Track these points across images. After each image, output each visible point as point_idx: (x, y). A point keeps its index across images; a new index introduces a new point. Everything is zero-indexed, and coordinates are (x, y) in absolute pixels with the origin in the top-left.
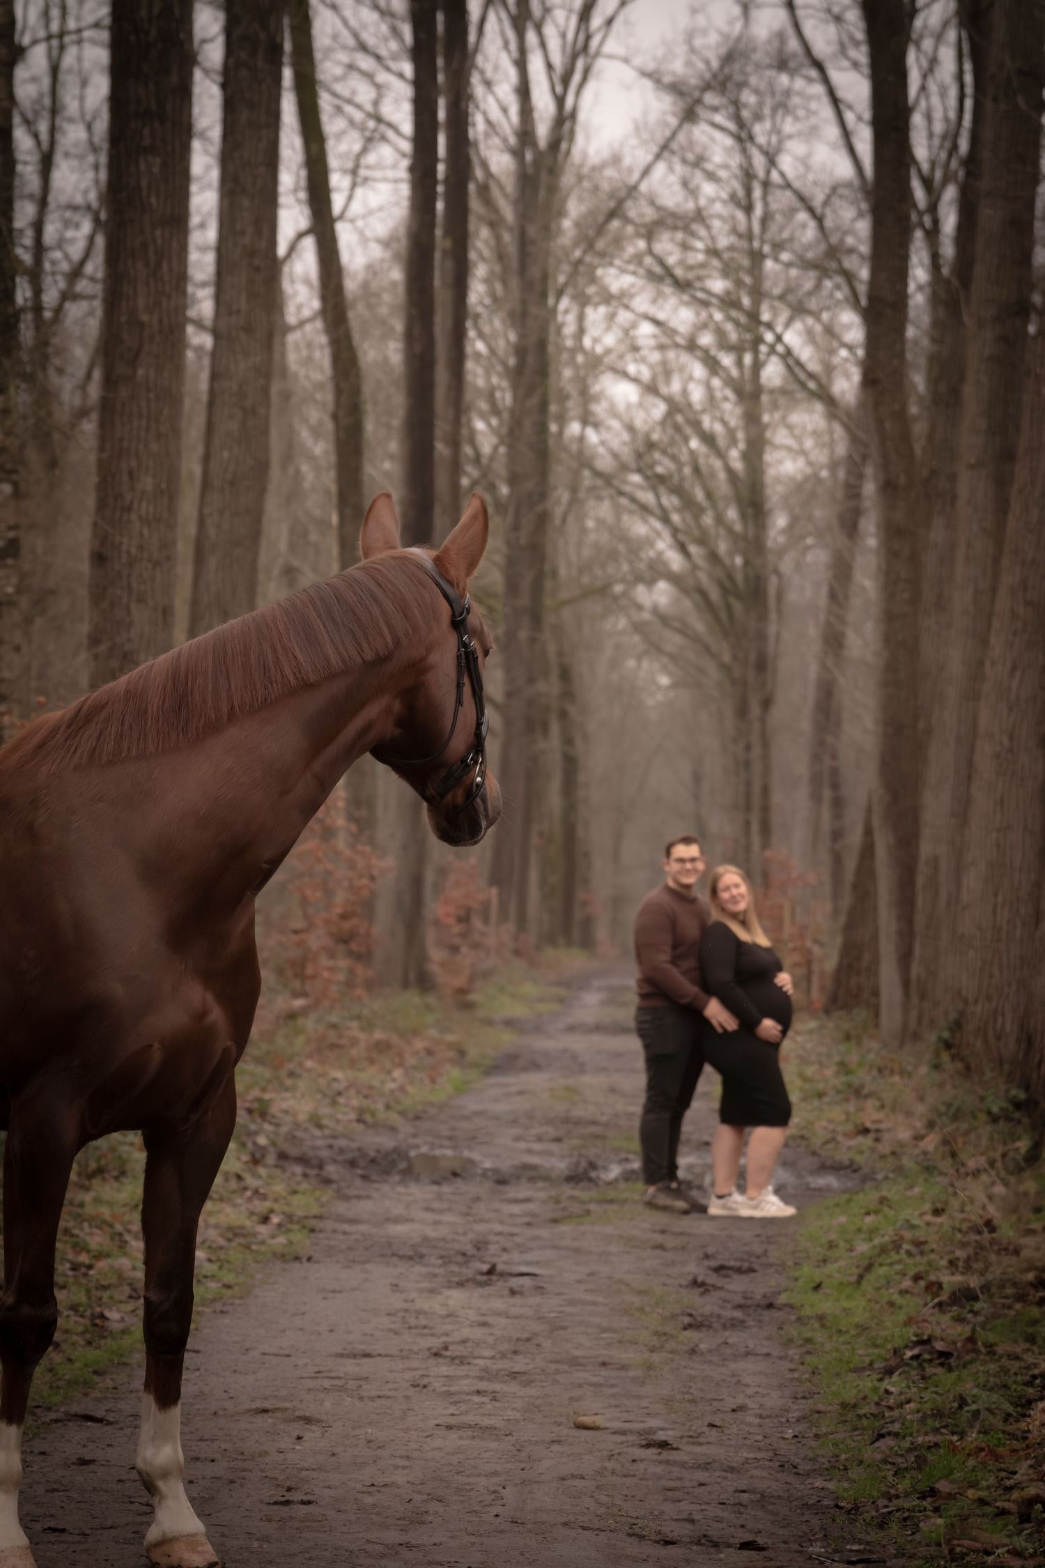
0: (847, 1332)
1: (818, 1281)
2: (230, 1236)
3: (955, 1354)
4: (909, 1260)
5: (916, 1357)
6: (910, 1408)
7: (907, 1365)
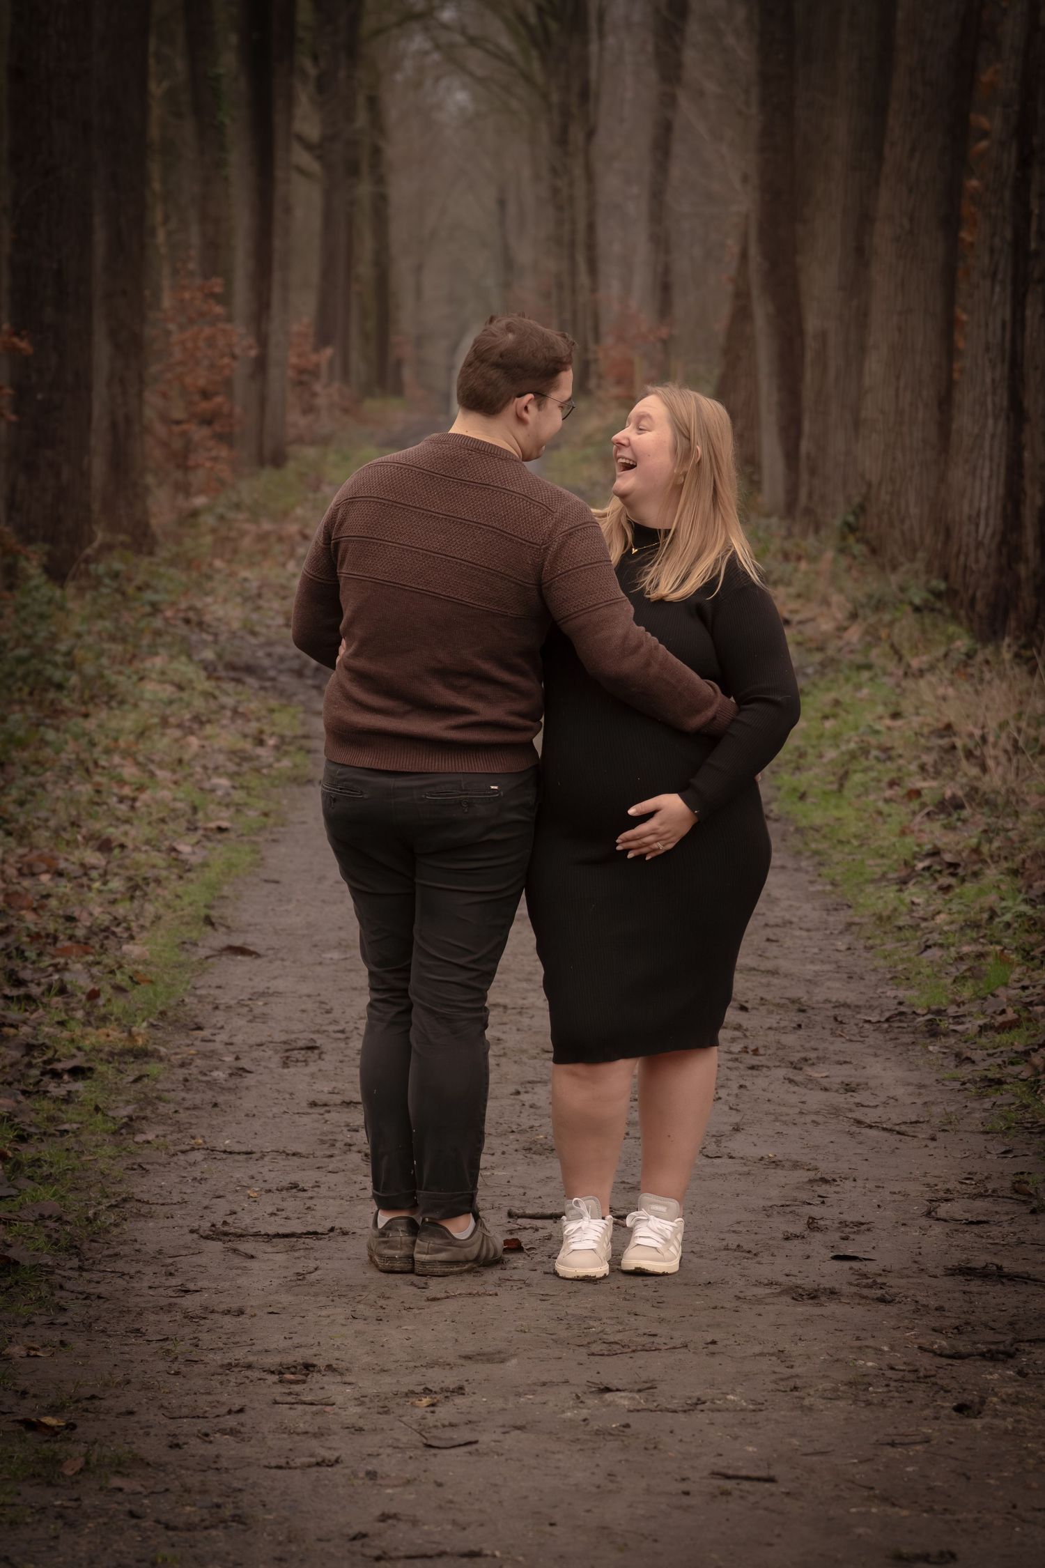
0: (849, 842)
1: (802, 790)
2: (237, 760)
3: (962, 864)
4: (880, 767)
5: (928, 868)
6: (940, 919)
7: (921, 875)
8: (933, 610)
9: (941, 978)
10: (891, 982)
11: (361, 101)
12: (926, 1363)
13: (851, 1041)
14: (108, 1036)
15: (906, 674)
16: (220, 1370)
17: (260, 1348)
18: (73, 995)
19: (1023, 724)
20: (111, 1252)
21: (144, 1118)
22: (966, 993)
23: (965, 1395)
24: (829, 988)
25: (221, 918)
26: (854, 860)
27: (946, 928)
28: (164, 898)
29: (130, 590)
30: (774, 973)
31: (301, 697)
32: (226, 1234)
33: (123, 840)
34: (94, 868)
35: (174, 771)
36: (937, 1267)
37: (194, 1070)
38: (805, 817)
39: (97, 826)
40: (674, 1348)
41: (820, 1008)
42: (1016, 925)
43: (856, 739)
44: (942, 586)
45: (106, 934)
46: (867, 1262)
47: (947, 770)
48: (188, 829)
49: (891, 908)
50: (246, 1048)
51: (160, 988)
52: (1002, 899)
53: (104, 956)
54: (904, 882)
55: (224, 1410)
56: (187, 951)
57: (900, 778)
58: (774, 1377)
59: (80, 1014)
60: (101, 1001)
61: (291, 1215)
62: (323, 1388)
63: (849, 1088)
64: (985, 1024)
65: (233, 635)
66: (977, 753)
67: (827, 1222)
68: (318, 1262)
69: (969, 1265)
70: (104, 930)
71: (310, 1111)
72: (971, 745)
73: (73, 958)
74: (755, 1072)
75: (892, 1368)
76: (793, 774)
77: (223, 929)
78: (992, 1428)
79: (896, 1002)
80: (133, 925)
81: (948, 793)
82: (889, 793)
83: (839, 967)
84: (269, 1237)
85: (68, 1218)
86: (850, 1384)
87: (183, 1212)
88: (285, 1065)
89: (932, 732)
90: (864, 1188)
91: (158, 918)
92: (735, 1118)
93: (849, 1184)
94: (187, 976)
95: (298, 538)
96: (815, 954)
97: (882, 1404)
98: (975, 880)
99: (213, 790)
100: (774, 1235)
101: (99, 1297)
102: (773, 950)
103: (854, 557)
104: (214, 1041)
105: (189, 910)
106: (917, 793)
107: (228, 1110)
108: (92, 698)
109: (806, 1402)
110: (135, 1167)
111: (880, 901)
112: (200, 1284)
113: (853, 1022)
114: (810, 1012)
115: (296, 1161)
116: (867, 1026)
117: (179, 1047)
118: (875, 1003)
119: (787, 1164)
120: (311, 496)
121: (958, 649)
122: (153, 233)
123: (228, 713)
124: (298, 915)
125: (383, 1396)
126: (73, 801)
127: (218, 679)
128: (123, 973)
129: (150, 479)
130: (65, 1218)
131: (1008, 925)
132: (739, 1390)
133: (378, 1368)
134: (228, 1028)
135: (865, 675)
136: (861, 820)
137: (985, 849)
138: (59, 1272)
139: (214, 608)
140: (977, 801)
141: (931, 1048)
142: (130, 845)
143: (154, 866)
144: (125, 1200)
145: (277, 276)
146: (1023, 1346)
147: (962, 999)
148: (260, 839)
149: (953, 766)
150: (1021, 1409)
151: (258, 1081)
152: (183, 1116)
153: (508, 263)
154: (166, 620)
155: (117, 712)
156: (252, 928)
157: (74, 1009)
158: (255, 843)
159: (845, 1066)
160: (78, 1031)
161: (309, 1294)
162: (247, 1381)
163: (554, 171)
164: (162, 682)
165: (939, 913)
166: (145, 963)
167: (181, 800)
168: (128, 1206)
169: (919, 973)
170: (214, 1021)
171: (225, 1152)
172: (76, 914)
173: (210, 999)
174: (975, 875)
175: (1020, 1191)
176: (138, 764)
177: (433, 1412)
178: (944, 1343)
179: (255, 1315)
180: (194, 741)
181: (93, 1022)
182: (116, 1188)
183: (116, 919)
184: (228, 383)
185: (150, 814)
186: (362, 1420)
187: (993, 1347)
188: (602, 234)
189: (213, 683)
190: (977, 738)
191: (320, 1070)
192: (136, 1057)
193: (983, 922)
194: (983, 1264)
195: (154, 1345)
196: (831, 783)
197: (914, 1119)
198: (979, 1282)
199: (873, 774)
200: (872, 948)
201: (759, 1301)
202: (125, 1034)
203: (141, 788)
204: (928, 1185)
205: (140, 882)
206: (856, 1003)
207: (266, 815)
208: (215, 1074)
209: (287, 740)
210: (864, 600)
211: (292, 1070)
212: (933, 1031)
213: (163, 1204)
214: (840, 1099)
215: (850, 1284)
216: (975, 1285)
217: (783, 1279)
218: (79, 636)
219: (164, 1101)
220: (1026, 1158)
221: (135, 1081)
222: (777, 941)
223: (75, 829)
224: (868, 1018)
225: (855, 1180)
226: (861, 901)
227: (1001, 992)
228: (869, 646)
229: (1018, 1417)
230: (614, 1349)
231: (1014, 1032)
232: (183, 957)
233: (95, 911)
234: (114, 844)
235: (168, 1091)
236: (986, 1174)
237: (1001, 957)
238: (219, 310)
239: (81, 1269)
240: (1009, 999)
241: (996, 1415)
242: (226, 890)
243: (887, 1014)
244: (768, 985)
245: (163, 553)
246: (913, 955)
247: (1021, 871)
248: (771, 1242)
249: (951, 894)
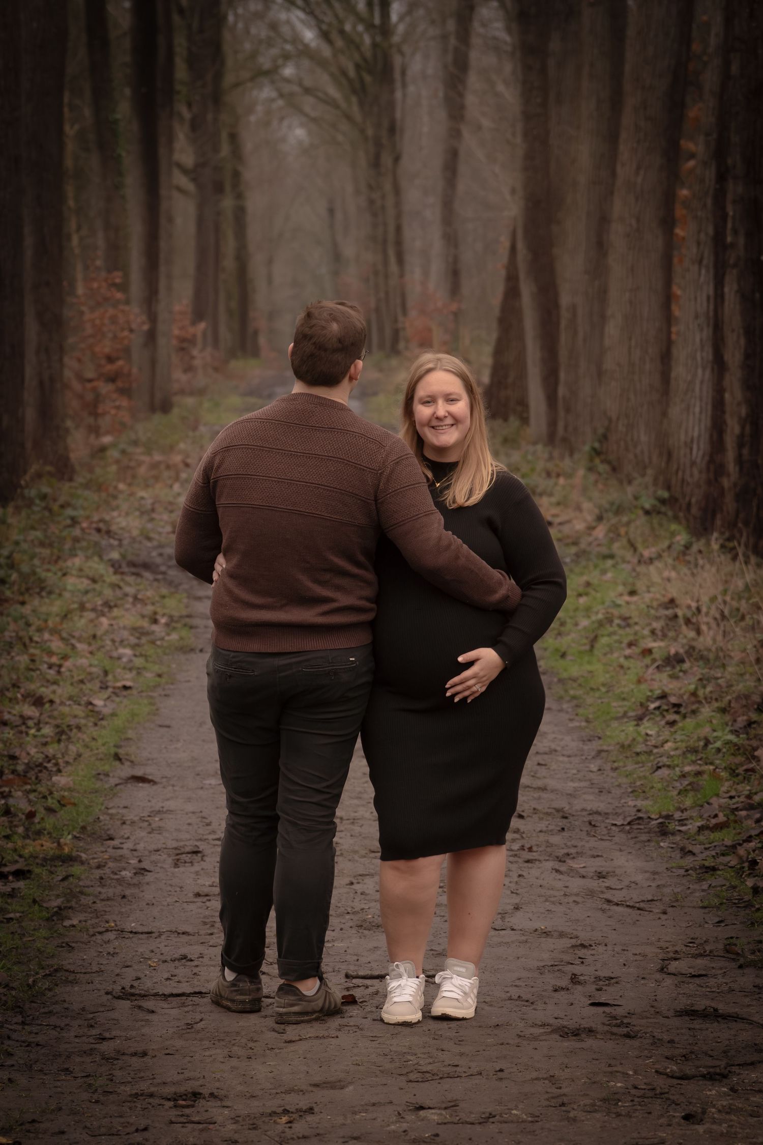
0: (598, 689)
1: (563, 650)
2: (137, 635)
3: (684, 704)
4: (621, 632)
5: (658, 708)
6: (668, 746)
7: (652, 713)
8: (659, 513)
9: (669, 791)
10: (631, 795)
11: (224, 136)
12: (661, 1083)
13: (602, 840)
14: (42, 846)
15: (639, 562)
16: (130, 1099)
17: (159, 1081)
18: (15, 815)
19: (728, 598)
20: (46, 1010)
21: (70, 908)
22: (688, 802)
23: (691, 1107)
24: (585, 800)
25: (127, 755)
26: (602, 703)
27: (672, 753)
28: (83, 741)
29: (55, 507)
30: (544, 789)
31: (185, 586)
32: (133, 995)
33: (52, 697)
34: (30, 718)
35: (90, 644)
36: (668, 1010)
37: (107, 871)
38: (565, 670)
39: (32, 687)
40: (472, 1075)
41: (578, 815)
42: (724, 750)
43: (603, 611)
44: (666, 495)
45: (39, 768)
46: (616, 1007)
47: (671, 634)
48: (101, 688)
49: (630, 738)
50: (147, 853)
51: (81, 809)
52: (714, 731)
53: (39, 785)
54: (640, 719)
55: (134, 1129)
56: (101, 780)
57: (636, 640)
58: (546, 1096)
59: (20, 830)
60: (36, 820)
61: (182, 980)
62: (207, 1111)
63: (601, 876)
64: (702, 826)
65: (133, 540)
66: (694, 620)
67: (586, 978)
68: (203, 1015)
69: (693, 1008)
70: (37, 766)
71: (195, 900)
72: (689, 614)
73: (15, 787)
74: (530, 865)
75: (636, 1088)
76: (556, 638)
77: (127, 763)
78: (711, 1132)
79: (635, 809)
80: (60, 761)
81: (673, 651)
82: (628, 652)
83: (592, 784)
84: (165, 997)
85: (14, 985)
86: (604, 1100)
87: (100, 978)
88: (176, 865)
89: (660, 605)
90: (614, 951)
91: (79, 755)
92: (516, 900)
93: (601, 949)
94: (101, 799)
95: (181, 466)
96: (574, 774)
97: (629, 1115)
98: (693, 716)
99: (119, 658)
100: (545, 988)
101: (38, 1045)
102: (542, 771)
103: (599, 474)
104: (122, 848)
105: (103, 749)
106: (649, 651)
107: (134, 900)
108: (28, 590)
109: (571, 1115)
110: (64, 945)
111: (623, 734)
112: (114, 1033)
113: (603, 825)
114: (571, 818)
115: (185, 938)
116: (614, 828)
117: (96, 853)
118: (619, 811)
119: (556, 934)
120: (191, 434)
121: (678, 542)
122: (69, 238)
123: (130, 599)
124: (184, 752)
125: (253, 1116)
126: (14, 669)
127: (123, 573)
128: (53, 798)
129: (69, 423)
130: (11, 985)
131: (719, 750)
132: (521, 1106)
133: (248, 1095)
134: (133, 838)
135: (610, 562)
136: (608, 672)
137: (701, 693)
138: (7, 1026)
139: (119, 520)
140: (694, 657)
141: (662, 844)
142: (57, 701)
143: (75, 716)
144: (56, 971)
145: (163, 269)
146: (734, 1069)
147: (685, 807)
148: (155, 694)
149: (676, 630)
150: (733, 1117)
151: (156, 878)
152: (99, 906)
153: (337, 257)
154: (83, 530)
155: (47, 600)
156: (150, 762)
157: (16, 826)
158: (151, 697)
159: (597, 859)
160: (20, 843)
161: (196, 1039)
162: (150, 1107)
163: (370, 187)
164: (79, 577)
165: (667, 741)
166: (70, 790)
167: (95, 666)
168: (58, 975)
169: (652, 787)
170: (122, 833)
171: (131, 932)
172: (17, 754)
173: (119, 817)
174: (694, 712)
175: (730, 951)
176: (62, 639)
177: (290, 1127)
178: (675, 1068)
179: (155, 1056)
180: (104, 621)
181: (31, 835)
182: (49, 962)
183: (47, 757)
184: (127, 351)
185: (72, 677)
186: (236, 1135)
187: (711, 1070)
188: (407, 233)
189: (118, 577)
190: (694, 609)
191: (202, 869)
192: (63, 862)
193: (700, 748)
194: (704, 1007)
195: (79, 1080)
196: (585, 644)
197: (650, 898)
198: (700, 1021)
199: (616, 638)
200: (616, 769)
201: (535, 1038)
202: (55, 844)
203: (65, 657)
204: (661, 948)
205: (66, 729)
206: (607, 811)
207: (160, 676)
208: (123, 873)
209: (175, 619)
210: (607, 506)
211: (182, 869)
212: (664, 832)
213: (85, 973)
214: (594, 884)
215: (604, 1024)
216: (697, 1024)
217: (552, 1021)
218: (17, 543)
219: (85, 895)
220: (734, 927)
221: (63, 880)
222: (545, 765)
223: (16, 689)
224: (614, 822)
225: (606, 945)
226: (608, 733)
227: (714, 800)
228: (612, 541)
229: (731, 1123)
230: (426, 1077)
231: (725, 831)
232: (98, 785)
233: (32, 752)
234: (45, 700)
235: (88, 887)
236: (705, 939)
237: (714, 775)
238: (119, 295)
239: (23, 1023)
240: (720, 806)
241: (714, 1121)
242: (130, 734)
243: (629, 819)
244: (539, 798)
245: (80, 479)
246: (648, 774)
247: (728, 709)
248: (543, 993)
249: (676, 727)
